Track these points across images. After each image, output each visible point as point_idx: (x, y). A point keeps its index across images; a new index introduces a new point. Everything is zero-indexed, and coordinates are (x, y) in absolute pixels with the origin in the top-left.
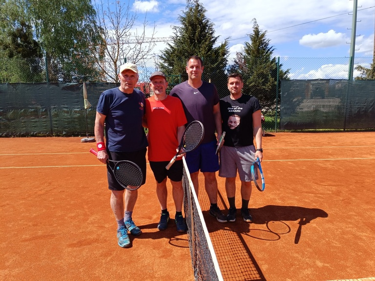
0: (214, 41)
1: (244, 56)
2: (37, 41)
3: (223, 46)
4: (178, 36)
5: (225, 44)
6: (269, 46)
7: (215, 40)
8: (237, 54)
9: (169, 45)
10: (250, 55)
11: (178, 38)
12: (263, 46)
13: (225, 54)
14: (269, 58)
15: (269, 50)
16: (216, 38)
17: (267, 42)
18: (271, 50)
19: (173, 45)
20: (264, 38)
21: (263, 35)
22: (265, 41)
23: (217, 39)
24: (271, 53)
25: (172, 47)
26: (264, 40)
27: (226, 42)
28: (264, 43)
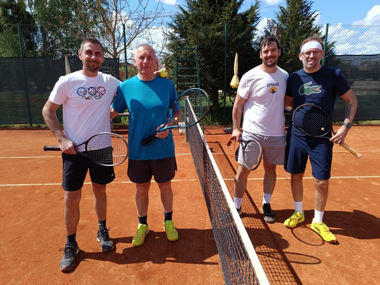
2: (30, 12)
6: (311, 11)
7: (241, 2)
8: (269, 21)
12: (304, 10)
13: (255, 21)
14: (311, 27)
17: (309, 5)
20: (304, 1)
22: (306, 4)
24: (313, 20)
27: (257, 3)
28: (304, 7)
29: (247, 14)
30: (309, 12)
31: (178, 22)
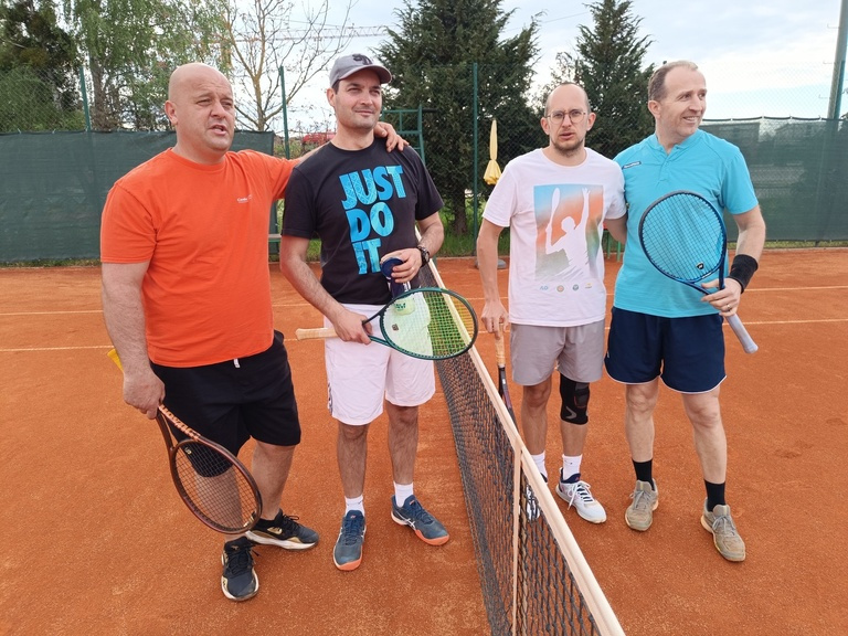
0: (502, 22)
1: (576, 62)
2: (66, 31)
3: (526, 35)
4: (412, 10)
5: (531, 29)
6: (638, 36)
7: (506, 19)
8: (559, 54)
9: (391, 33)
10: (589, 57)
11: (414, 13)
12: (625, 34)
13: (531, 56)
14: (637, 66)
15: (638, 45)
16: (508, 15)
17: (634, 24)
18: (643, 45)
19: (399, 31)
20: (625, 15)
21: (624, 7)
22: (629, 21)
23: (510, 19)
24: (643, 51)
25: (398, 40)
26: (627, 18)
27: (533, 24)
28: (626, 26)
29: (515, 43)
30: (635, 36)
31: (384, 58)
